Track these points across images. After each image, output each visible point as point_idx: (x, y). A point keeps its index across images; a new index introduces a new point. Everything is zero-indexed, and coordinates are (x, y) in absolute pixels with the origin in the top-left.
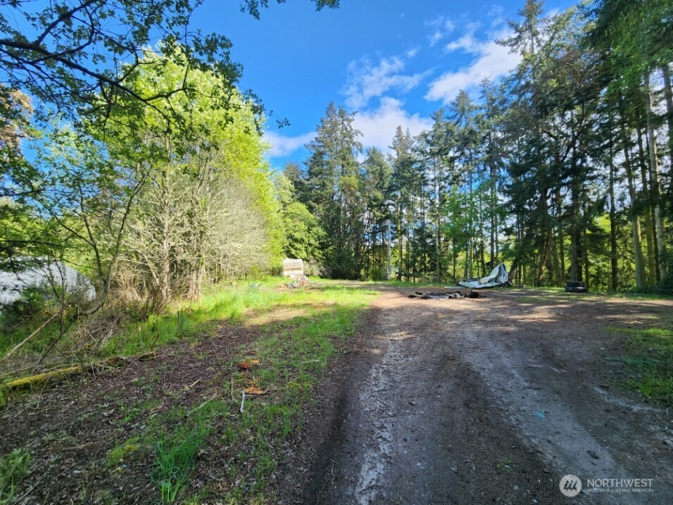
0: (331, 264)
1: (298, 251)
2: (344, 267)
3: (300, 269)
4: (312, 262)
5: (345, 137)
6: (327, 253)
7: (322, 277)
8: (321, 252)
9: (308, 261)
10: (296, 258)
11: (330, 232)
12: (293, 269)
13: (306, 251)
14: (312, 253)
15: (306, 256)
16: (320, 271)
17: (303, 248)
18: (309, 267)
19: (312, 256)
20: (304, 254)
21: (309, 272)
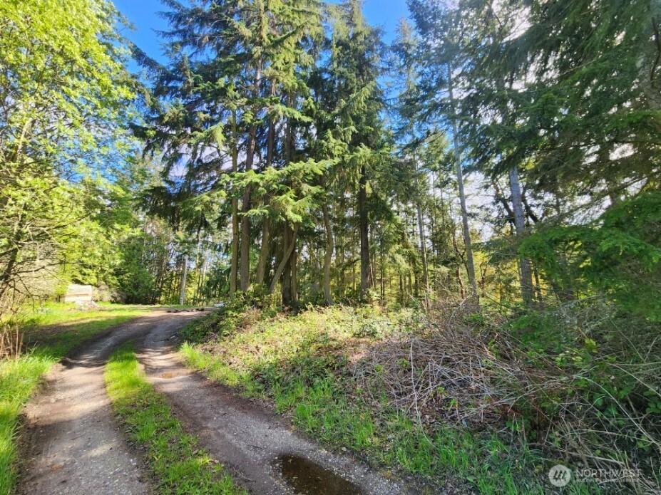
0: (126, 290)
1: (86, 277)
2: (140, 292)
3: (87, 295)
4: (102, 287)
6: (122, 280)
7: (113, 303)
8: (116, 278)
9: (97, 286)
10: (82, 284)
11: (128, 260)
12: (77, 295)
13: (97, 277)
14: (104, 279)
15: (96, 281)
16: (112, 297)
17: (94, 274)
18: (99, 293)
19: (103, 282)
20: (94, 280)
21: (98, 298)
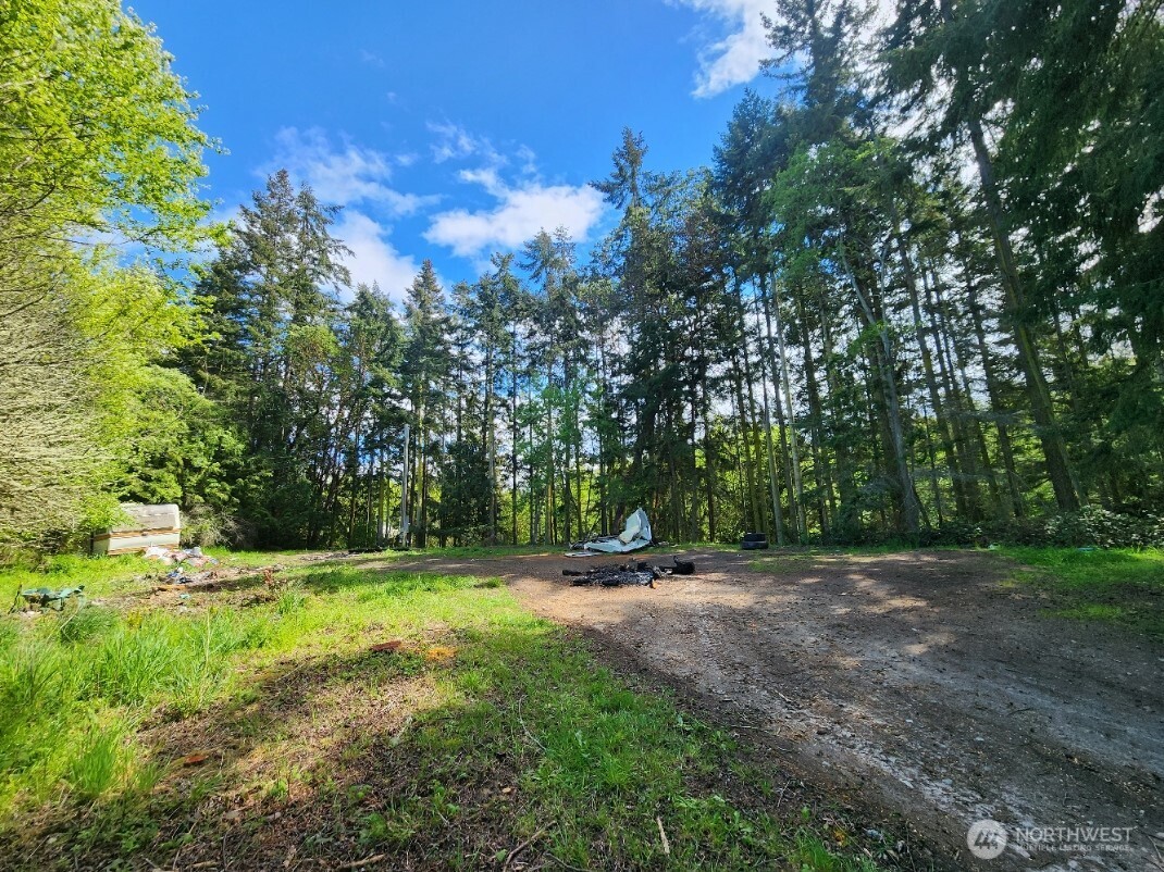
4: (199, 510)
5: (308, 249)
6: (244, 489)
7: (228, 549)
8: (228, 488)
9: (185, 508)
10: (146, 501)
12: (146, 532)
13: (180, 484)
14: (199, 489)
15: (180, 495)
16: (224, 532)
17: (171, 478)
19: (198, 497)
20: (175, 491)
